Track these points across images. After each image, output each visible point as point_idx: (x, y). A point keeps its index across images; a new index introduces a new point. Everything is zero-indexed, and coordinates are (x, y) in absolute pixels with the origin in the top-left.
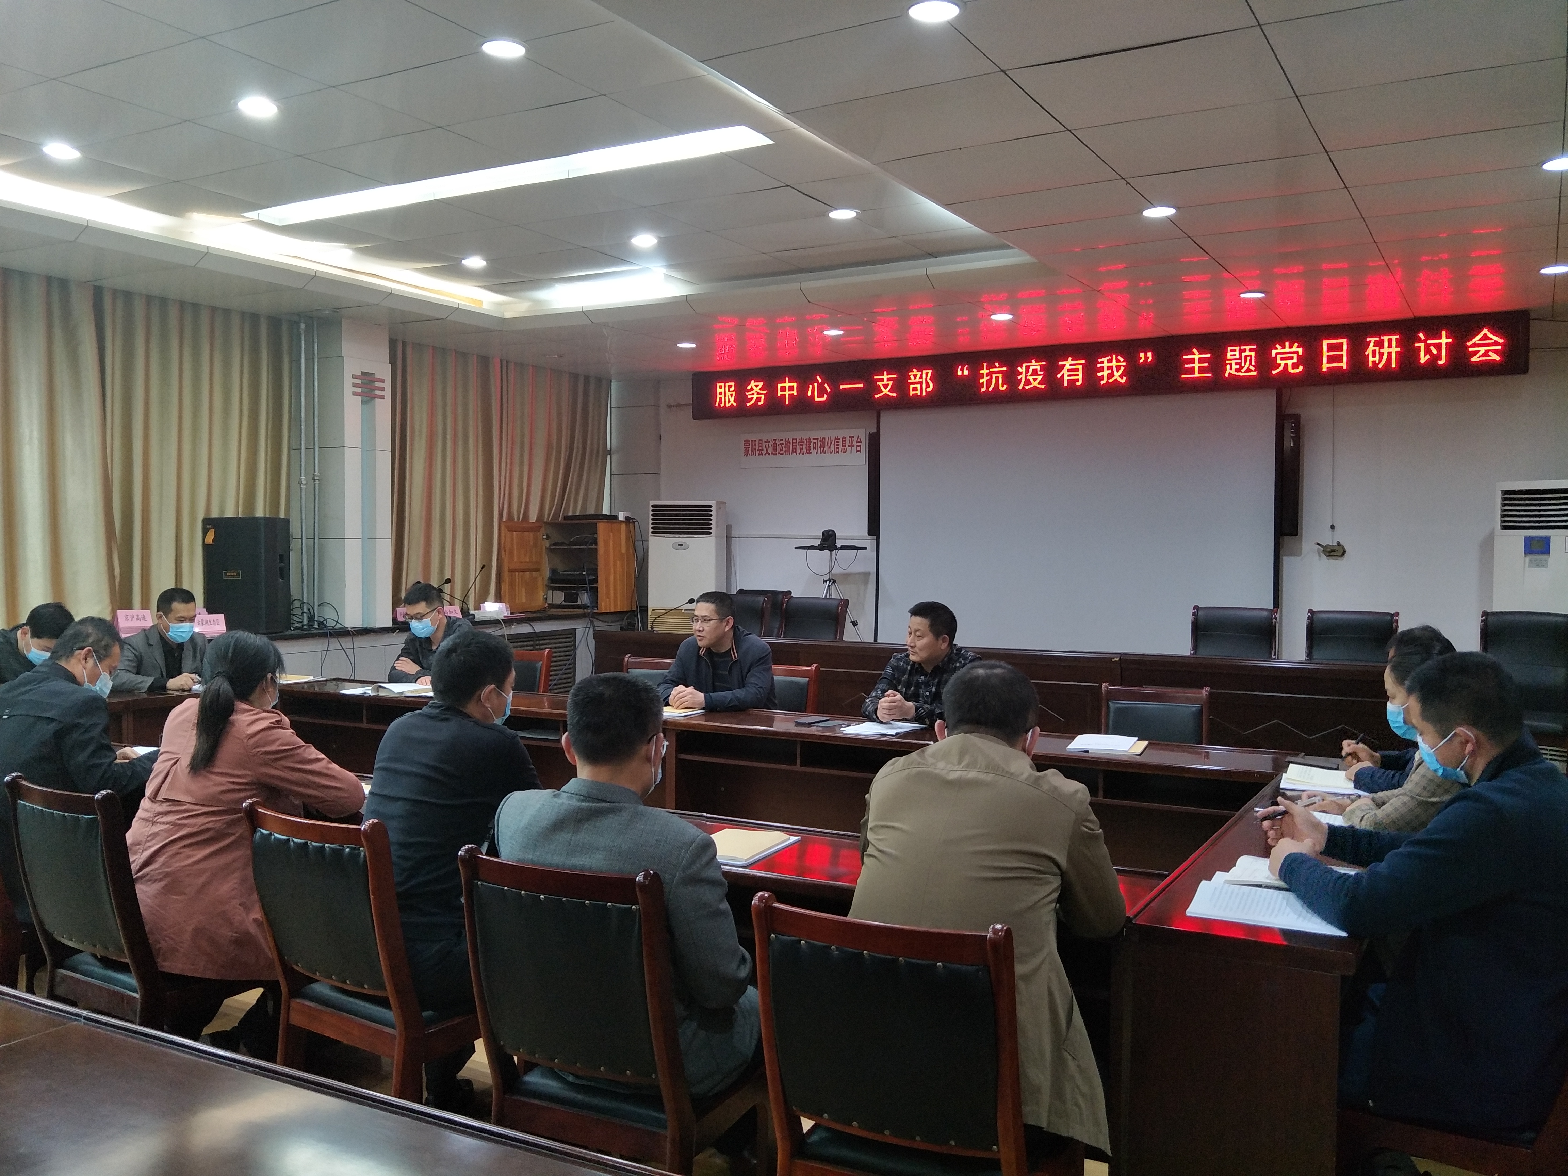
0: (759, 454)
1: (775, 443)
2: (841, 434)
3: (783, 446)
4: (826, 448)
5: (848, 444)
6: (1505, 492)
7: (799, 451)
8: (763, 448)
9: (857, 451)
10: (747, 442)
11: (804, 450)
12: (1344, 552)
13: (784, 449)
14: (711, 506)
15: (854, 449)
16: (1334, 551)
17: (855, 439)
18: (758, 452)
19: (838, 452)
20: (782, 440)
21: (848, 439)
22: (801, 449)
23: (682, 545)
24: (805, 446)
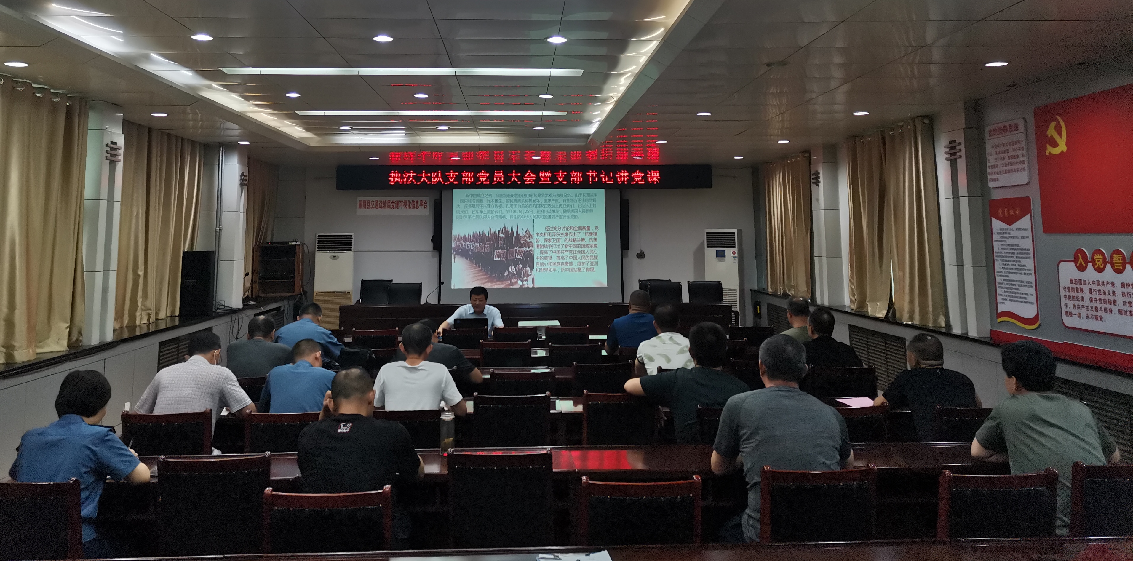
0: (368, 208)
1: (378, 203)
2: (415, 199)
3: (382, 204)
4: (407, 206)
5: (419, 204)
6: (707, 233)
7: (391, 207)
8: (370, 204)
9: (425, 208)
10: (360, 201)
11: (395, 206)
12: (645, 257)
13: (383, 206)
14: (352, 236)
15: (423, 207)
16: (641, 256)
17: (424, 202)
18: (367, 207)
19: (414, 208)
20: (381, 201)
21: (419, 202)
22: (393, 206)
23: (335, 257)
24: (395, 205)
